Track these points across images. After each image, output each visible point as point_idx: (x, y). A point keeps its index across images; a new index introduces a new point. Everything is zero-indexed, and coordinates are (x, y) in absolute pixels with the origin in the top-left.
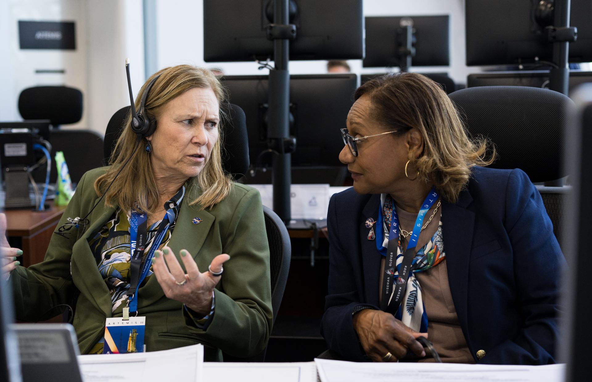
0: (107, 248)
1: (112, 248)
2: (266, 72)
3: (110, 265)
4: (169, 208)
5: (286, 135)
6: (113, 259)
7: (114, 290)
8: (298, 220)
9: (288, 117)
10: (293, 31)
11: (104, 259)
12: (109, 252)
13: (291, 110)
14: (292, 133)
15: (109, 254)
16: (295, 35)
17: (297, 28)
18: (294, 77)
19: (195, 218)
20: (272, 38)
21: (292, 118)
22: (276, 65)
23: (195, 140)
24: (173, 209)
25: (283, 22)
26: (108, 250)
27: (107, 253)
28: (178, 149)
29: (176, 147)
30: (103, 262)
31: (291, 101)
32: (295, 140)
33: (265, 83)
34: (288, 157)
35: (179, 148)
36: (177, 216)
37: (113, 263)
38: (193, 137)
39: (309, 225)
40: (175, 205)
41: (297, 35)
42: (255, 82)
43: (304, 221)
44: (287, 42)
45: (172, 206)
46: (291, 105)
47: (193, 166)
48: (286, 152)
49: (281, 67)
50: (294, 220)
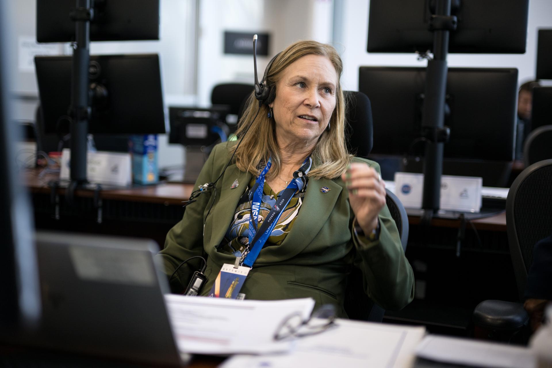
0: (240, 209)
1: (244, 209)
2: (424, 63)
3: (242, 225)
4: (298, 176)
5: (440, 124)
6: (245, 219)
7: (244, 248)
8: (447, 211)
9: (443, 109)
10: (454, 22)
11: (237, 219)
12: (242, 213)
13: (447, 101)
14: (447, 123)
15: (241, 215)
16: (455, 26)
17: (458, 20)
18: (452, 70)
19: (324, 188)
20: (432, 29)
21: (447, 109)
22: (434, 56)
23: (306, 102)
24: (301, 177)
25: (445, 13)
26: (241, 210)
27: (240, 214)
28: (289, 110)
29: (288, 108)
30: (235, 222)
31: (448, 92)
32: (448, 131)
33: (423, 74)
34: (441, 147)
35: (291, 109)
36: (305, 184)
37: (245, 223)
38: (306, 99)
39: (457, 216)
40: (304, 174)
41: (458, 27)
42: (413, 74)
43: (454, 212)
44: (447, 34)
45: (300, 175)
46: (448, 97)
47: (305, 128)
48: (439, 141)
49: (440, 59)
50: (443, 210)
